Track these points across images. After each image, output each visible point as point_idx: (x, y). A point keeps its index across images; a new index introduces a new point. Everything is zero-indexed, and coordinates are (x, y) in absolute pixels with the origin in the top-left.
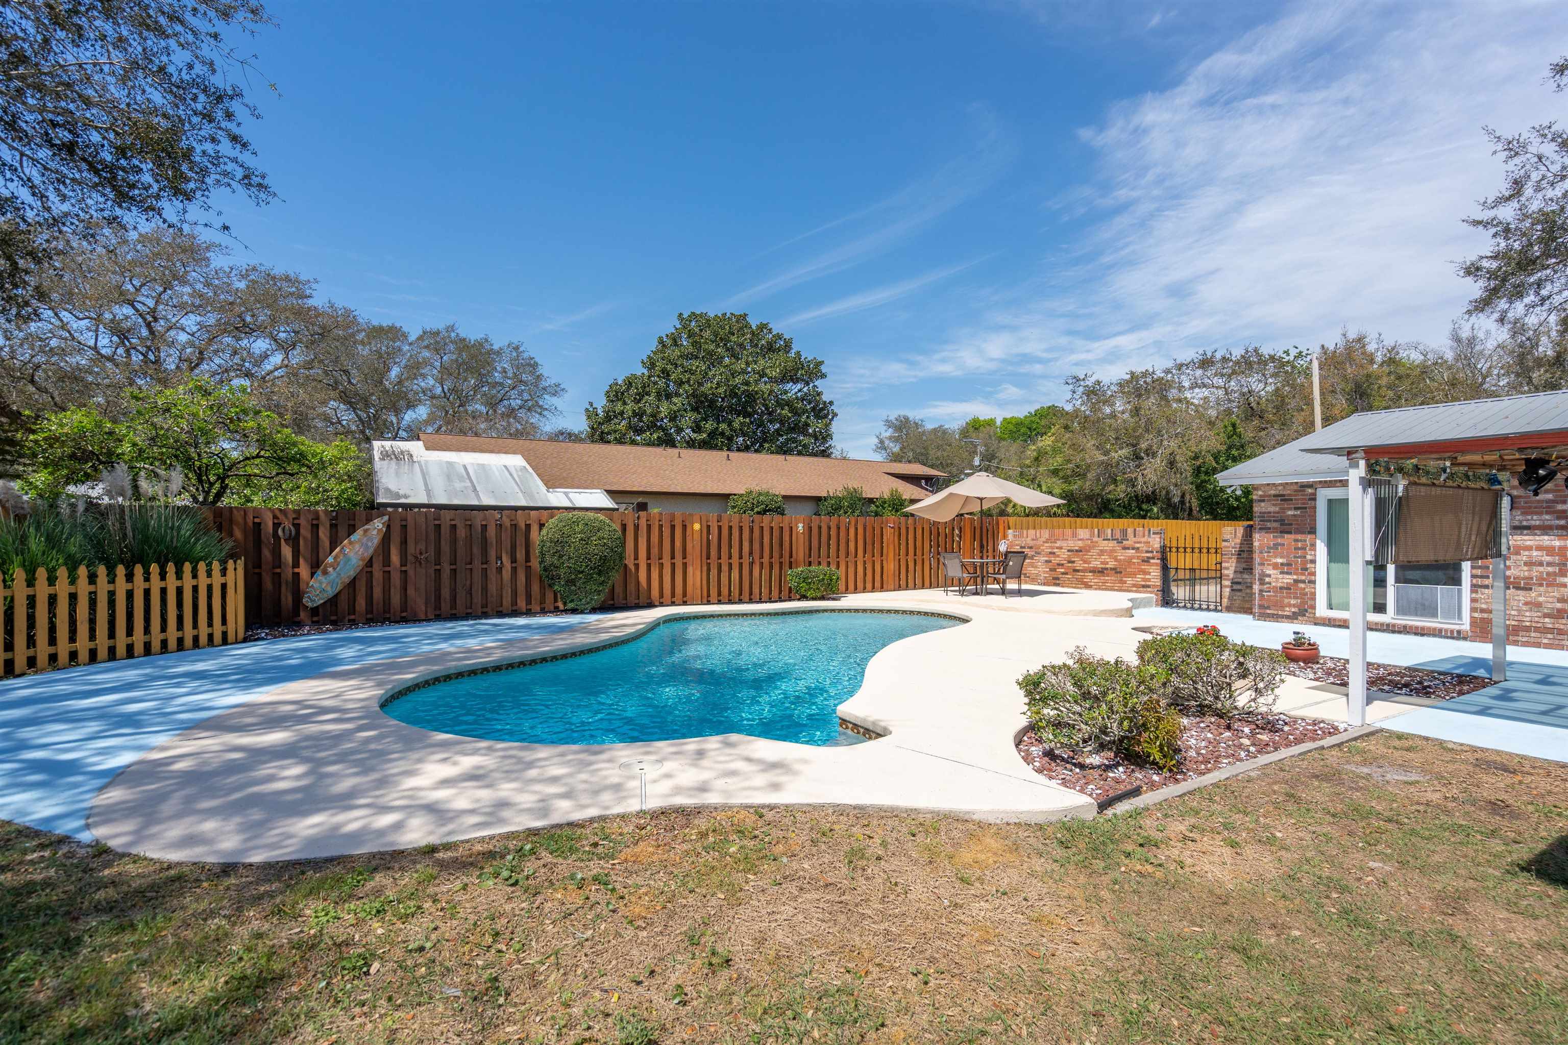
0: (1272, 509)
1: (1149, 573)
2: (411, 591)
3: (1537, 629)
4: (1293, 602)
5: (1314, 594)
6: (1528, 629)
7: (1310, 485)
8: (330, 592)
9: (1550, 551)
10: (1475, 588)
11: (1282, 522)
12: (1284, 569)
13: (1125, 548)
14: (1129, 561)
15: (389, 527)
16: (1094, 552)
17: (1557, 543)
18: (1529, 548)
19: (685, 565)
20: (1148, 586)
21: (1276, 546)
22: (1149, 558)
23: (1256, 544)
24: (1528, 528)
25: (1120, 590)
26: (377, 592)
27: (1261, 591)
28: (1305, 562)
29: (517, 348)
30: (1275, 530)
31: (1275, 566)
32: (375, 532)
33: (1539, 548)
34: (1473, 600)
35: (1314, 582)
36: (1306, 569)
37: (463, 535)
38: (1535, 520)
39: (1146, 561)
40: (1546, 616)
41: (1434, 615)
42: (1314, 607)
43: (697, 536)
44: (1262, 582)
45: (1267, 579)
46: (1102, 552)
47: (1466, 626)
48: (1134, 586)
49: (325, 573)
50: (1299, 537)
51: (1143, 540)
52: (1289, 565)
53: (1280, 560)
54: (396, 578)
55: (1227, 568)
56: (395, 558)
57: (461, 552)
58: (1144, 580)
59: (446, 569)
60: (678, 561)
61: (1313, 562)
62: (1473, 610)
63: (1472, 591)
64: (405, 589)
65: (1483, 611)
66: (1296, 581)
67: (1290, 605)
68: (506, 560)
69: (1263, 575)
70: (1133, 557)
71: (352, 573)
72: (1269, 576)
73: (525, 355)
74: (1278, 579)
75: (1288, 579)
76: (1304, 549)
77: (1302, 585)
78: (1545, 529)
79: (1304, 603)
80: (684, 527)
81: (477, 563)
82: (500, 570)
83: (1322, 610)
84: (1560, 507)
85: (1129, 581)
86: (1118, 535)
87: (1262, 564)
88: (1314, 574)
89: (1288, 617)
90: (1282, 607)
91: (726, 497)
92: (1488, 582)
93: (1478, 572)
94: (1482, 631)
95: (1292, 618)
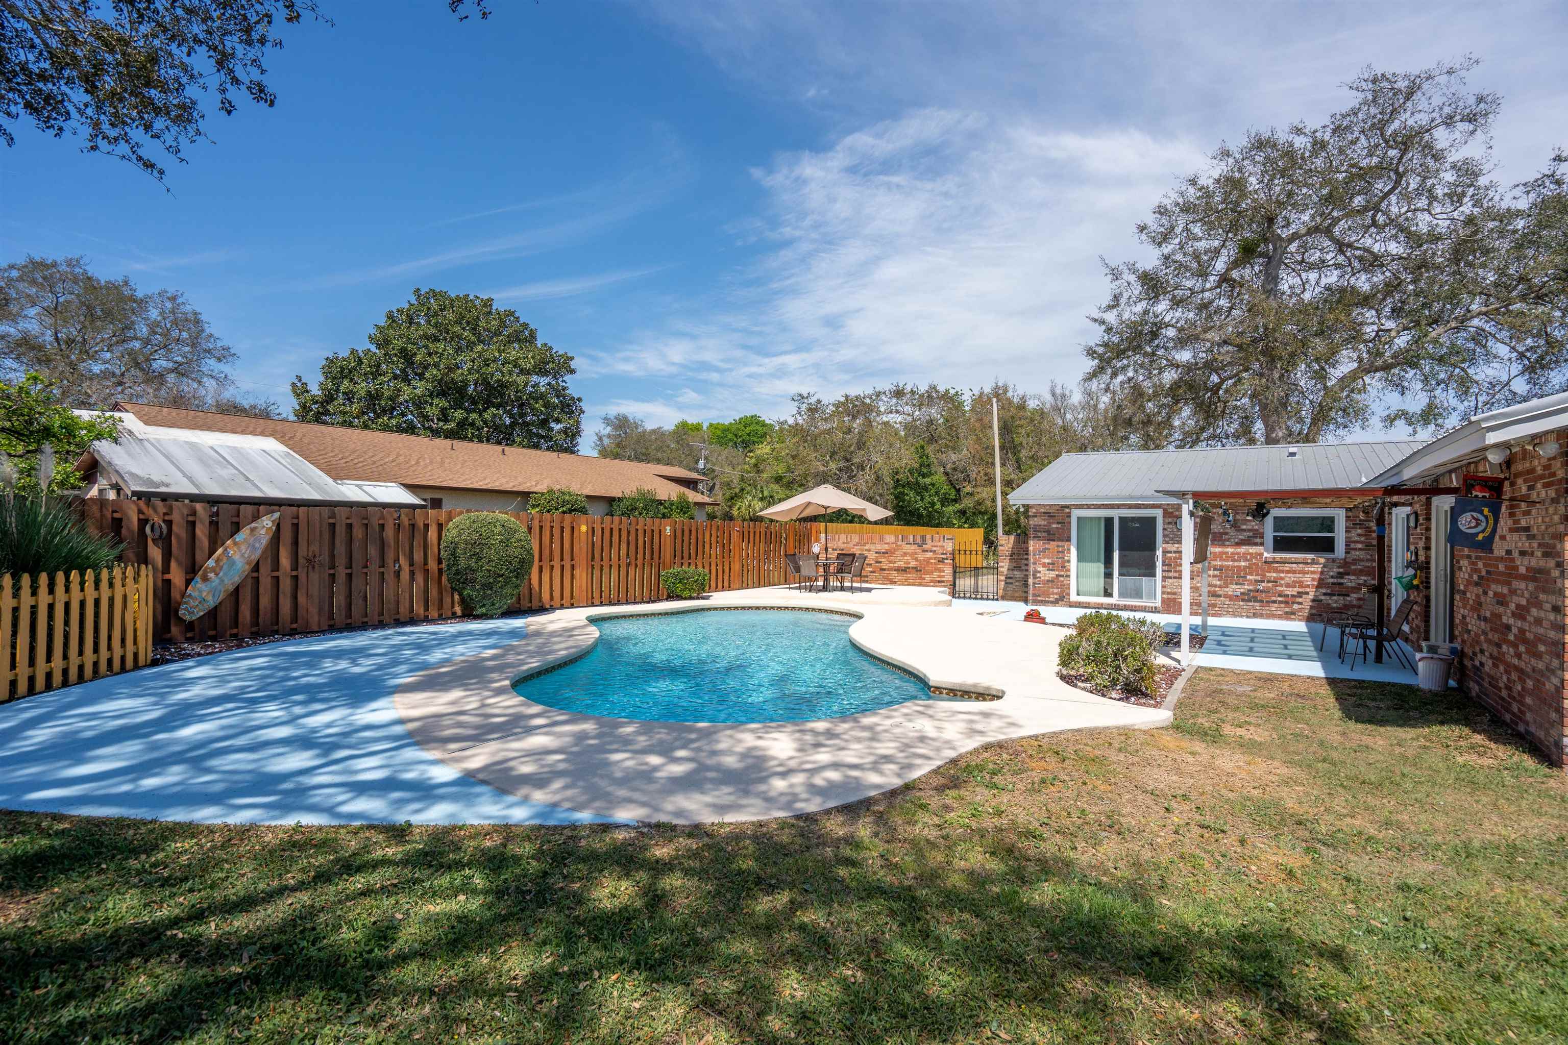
0: (1042, 523)
1: (942, 571)
2: (302, 599)
4: (1055, 591)
5: (1069, 585)
7: (1067, 507)
8: (211, 602)
10: (1164, 578)
11: (1048, 532)
12: (1051, 567)
13: (924, 551)
14: (927, 561)
15: (278, 526)
16: (898, 554)
19: (573, 567)
20: (942, 582)
21: (1045, 550)
22: (943, 559)
23: (1031, 548)
25: (920, 585)
26: (265, 601)
27: (1034, 583)
28: (1063, 562)
29: (173, 299)
30: (1043, 538)
31: (1044, 565)
32: (263, 532)
34: (1163, 587)
35: (1068, 576)
36: (1064, 567)
37: (360, 536)
39: (941, 561)
41: (1141, 598)
42: (1069, 594)
43: (583, 538)
44: (1035, 577)
45: (1038, 575)
46: (905, 554)
47: (1158, 603)
48: (931, 581)
49: (205, 579)
50: (1060, 543)
51: (939, 544)
52: (1053, 564)
53: (1047, 561)
54: (286, 585)
55: (1002, 567)
56: (285, 561)
57: (357, 555)
58: (939, 576)
59: (342, 572)
60: (567, 564)
61: (1069, 561)
62: (1163, 593)
63: (1162, 581)
64: (295, 597)
65: (1167, 593)
66: (1058, 576)
67: (1053, 594)
68: (404, 562)
69: (1036, 572)
70: (931, 558)
71: (237, 580)
72: (1040, 572)
73: (188, 308)
74: (1046, 574)
75: (1052, 574)
76: (1062, 552)
77: (1061, 579)
79: (1062, 592)
80: (573, 528)
81: (374, 567)
82: (398, 574)
83: (1074, 597)
85: (928, 578)
86: (918, 540)
87: (1034, 563)
88: (1069, 570)
89: (1052, 602)
90: (1048, 595)
91: (526, 495)
92: (1171, 574)
93: (1166, 568)
94: (1168, 606)
95: (1055, 603)
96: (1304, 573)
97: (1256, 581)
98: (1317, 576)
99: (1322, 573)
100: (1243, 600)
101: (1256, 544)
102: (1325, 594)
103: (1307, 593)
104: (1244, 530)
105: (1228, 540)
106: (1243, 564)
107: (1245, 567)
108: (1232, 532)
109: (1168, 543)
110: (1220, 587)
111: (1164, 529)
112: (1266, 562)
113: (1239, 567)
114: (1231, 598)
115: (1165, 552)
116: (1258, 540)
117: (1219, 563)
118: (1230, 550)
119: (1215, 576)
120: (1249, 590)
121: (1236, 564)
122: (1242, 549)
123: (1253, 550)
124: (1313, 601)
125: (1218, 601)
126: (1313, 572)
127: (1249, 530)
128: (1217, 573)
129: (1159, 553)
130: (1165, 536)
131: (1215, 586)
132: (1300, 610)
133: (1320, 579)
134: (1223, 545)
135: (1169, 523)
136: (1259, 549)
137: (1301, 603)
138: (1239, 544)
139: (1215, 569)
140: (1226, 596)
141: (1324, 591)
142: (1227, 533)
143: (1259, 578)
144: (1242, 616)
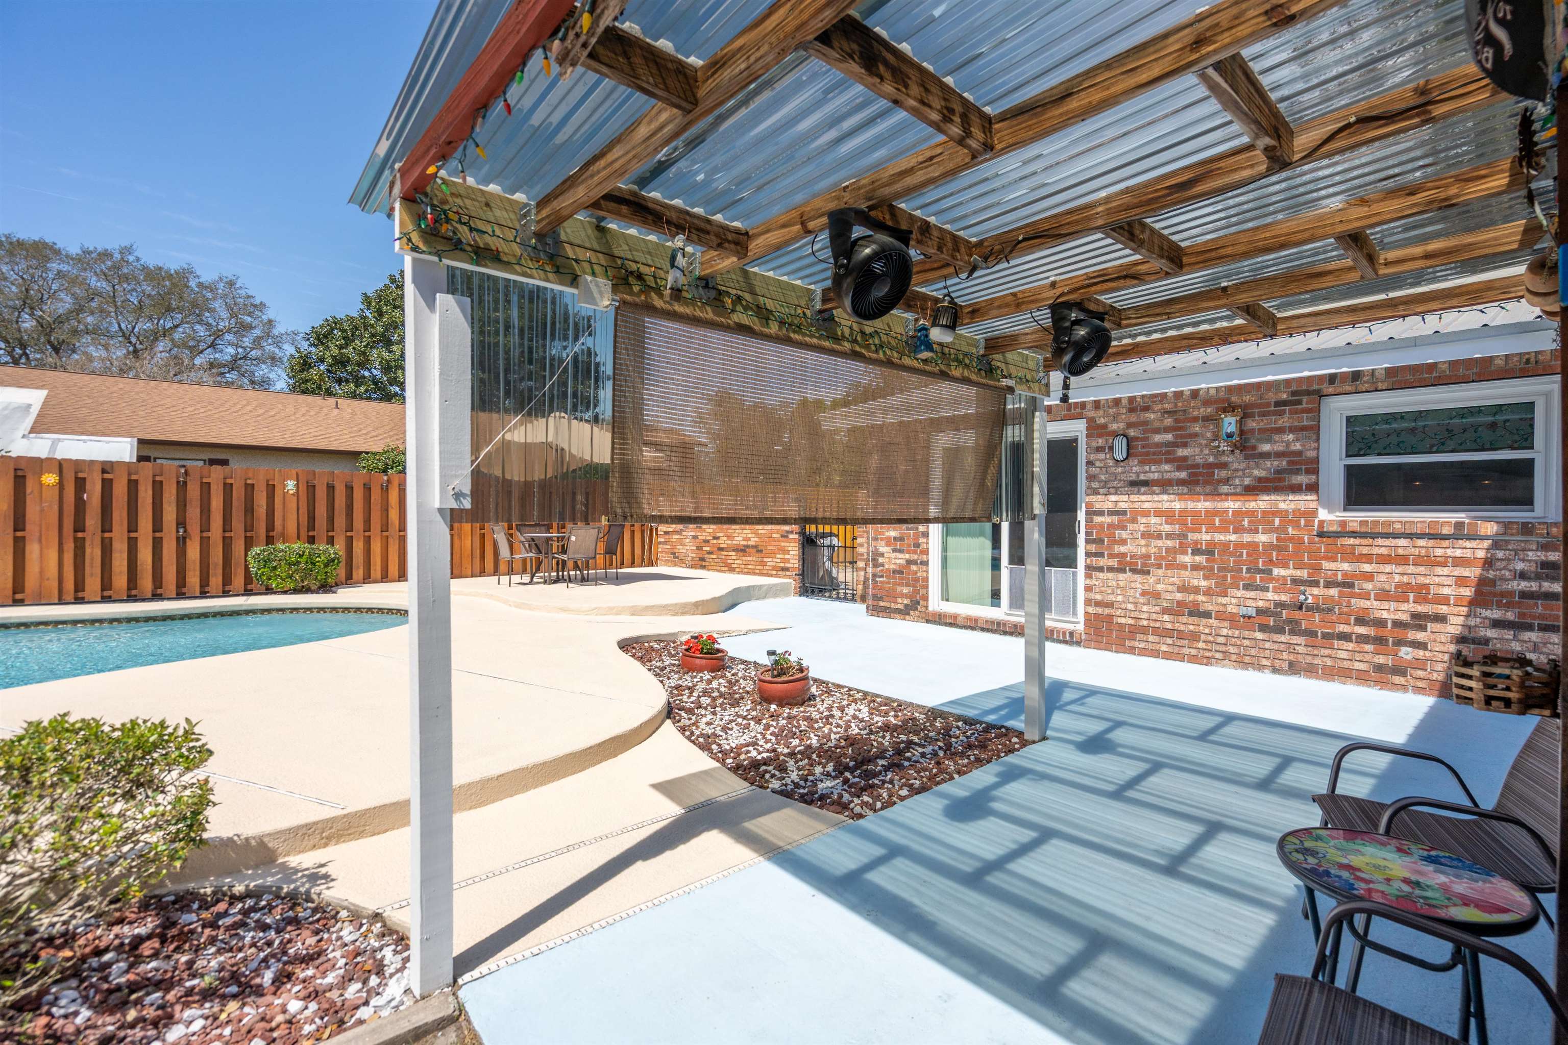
1: (788, 552)
3: (1156, 631)
4: (905, 590)
5: (926, 579)
6: (1144, 630)
9: (1168, 516)
10: (1090, 571)
12: (896, 545)
17: (1177, 505)
18: (1146, 513)
19: (20, 541)
20: (787, 569)
22: (787, 532)
24: (1145, 483)
25: (763, 573)
27: (874, 575)
29: (231, 284)
31: (889, 541)
33: (1158, 513)
34: (1088, 589)
35: (925, 563)
36: (917, 545)
38: (1153, 472)
39: (788, 535)
40: (1165, 611)
42: (926, 598)
45: (881, 560)
47: (1080, 625)
48: (774, 568)
52: (901, 539)
55: (861, 545)
58: (784, 560)
61: (926, 535)
62: (1088, 602)
63: (1088, 576)
65: (1098, 604)
66: (909, 562)
67: (903, 596)
69: (876, 554)
72: (882, 555)
74: (892, 559)
75: (900, 559)
77: (914, 568)
78: (1164, 485)
79: (916, 592)
83: (936, 604)
84: (1181, 452)
87: (876, 539)
88: (926, 552)
89: (899, 611)
90: (894, 597)
92: (1103, 562)
93: (1093, 548)
94: (1098, 632)
95: (904, 613)
96: (1434, 563)
97: (1296, 581)
98: (1472, 573)
99: (1488, 563)
100: (1263, 628)
101: (1296, 489)
102: (1497, 624)
103: (1441, 619)
104: (1266, 456)
105: (1226, 481)
106: (1262, 538)
107: (1269, 547)
108: (1236, 461)
109: (1096, 492)
110: (1208, 592)
111: (1090, 463)
112: (1321, 534)
113: (1253, 546)
114: (1233, 620)
115: (1090, 513)
116: (1303, 479)
117: (1206, 537)
118: (1232, 505)
119: (1196, 568)
120: (1280, 605)
121: (1247, 538)
122: (1262, 503)
123: (1287, 503)
124: (1461, 640)
125: (1203, 626)
126: (1460, 562)
127: (1279, 455)
128: (1201, 559)
129: (1081, 516)
130: (1091, 478)
131: (1196, 590)
132: (1420, 664)
133: (1482, 582)
134: (1215, 494)
135: (1099, 449)
136: (1306, 501)
137: (1422, 646)
138: (1252, 490)
139: (1197, 552)
140: (1222, 616)
141: (1496, 614)
142: (1224, 466)
143: (1304, 574)
144: (1261, 668)
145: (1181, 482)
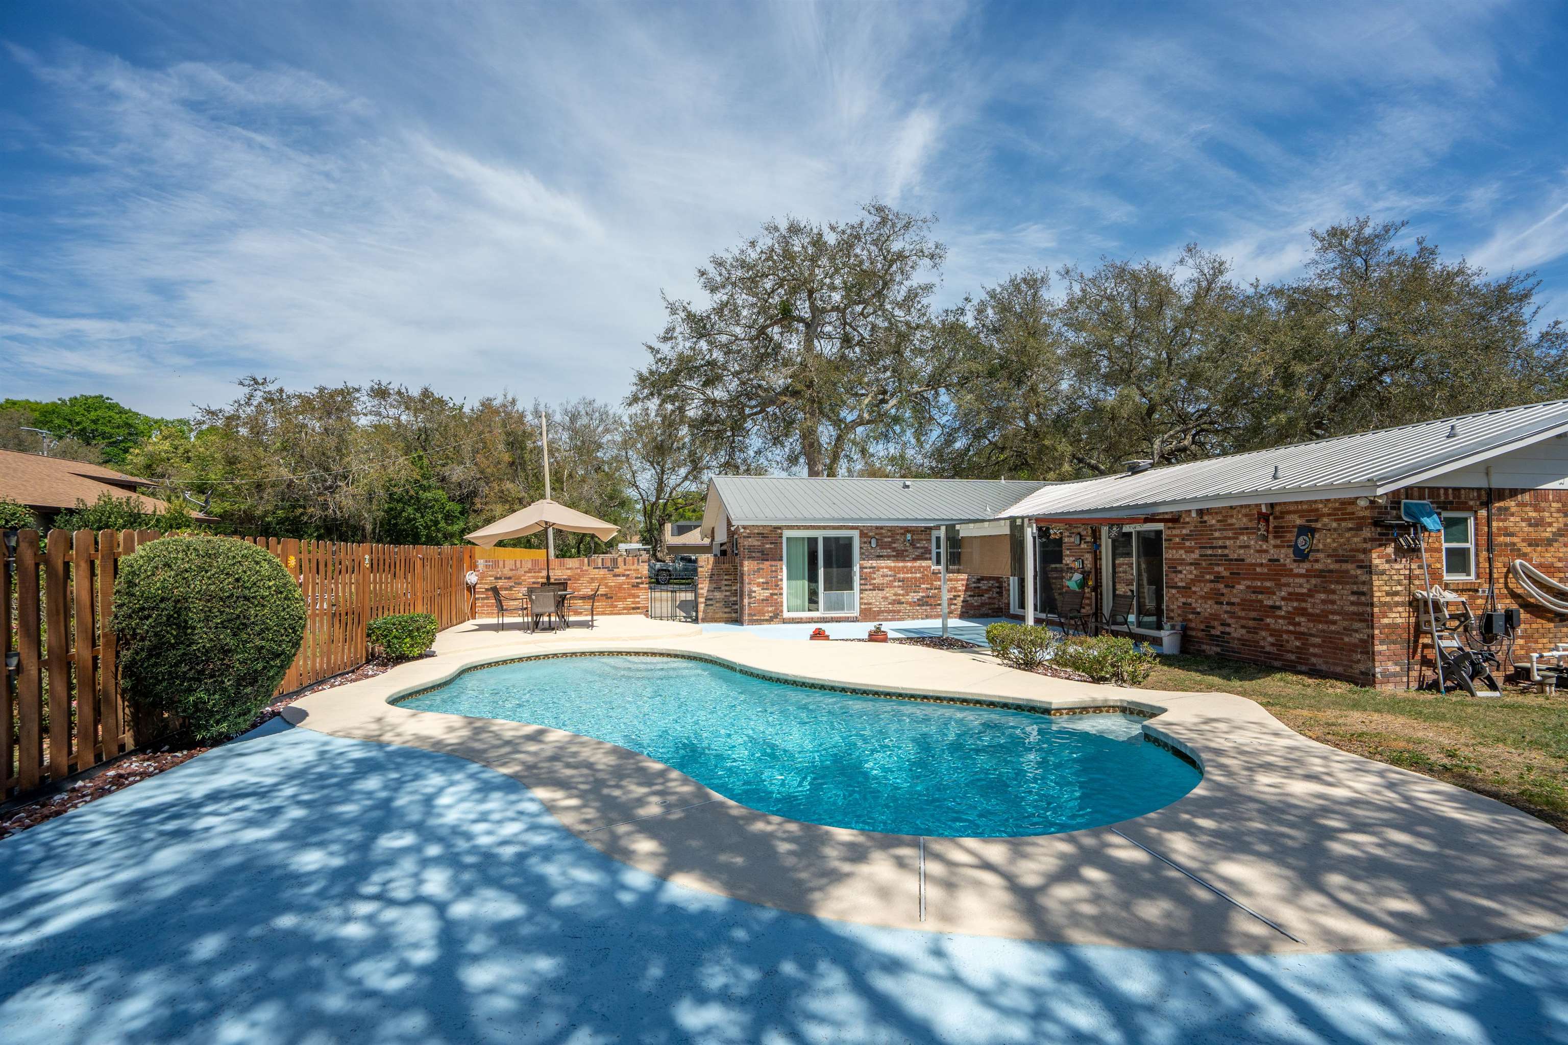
0: (756, 543)
1: (638, 597)
3: (886, 611)
4: (770, 609)
5: (782, 602)
6: (883, 612)
7: (779, 528)
9: (890, 568)
10: (862, 591)
11: (762, 552)
12: (765, 586)
13: (616, 575)
14: (620, 587)
16: (585, 579)
17: (893, 565)
18: (883, 568)
20: (638, 608)
21: (759, 570)
22: (638, 583)
23: (746, 569)
24: (882, 556)
25: (612, 614)
27: (749, 603)
28: (777, 581)
30: (757, 559)
31: (759, 585)
33: (887, 568)
34: (861, 598)
35: (781, 594)
36: (778, 586)
38: (885, 552)
39: (636, 586)
40: (889, 604)
41: (843, 609)
42: (782, 611)
44: (750, 597)
45: (753, 594)
46: (592, 580)
47: (856, 613)
48: (624, 609)
50: (773, 563)
51: (632, 567)
52: (767, 583)
53: (761, 580)
55: (702, 589)
58: (633, 603)
61: (781, 580)
62: (861, 604)
63: (861, 593)
65: (865, 604)
66: (772, 594)
67: (768, 612)
69: (751, 591)
70: (624, 583)
72: (755, 592)
74: (760, 593)
75: (767, 593)
76: (776, 571)
77: (775, 597)
78: (888, 557)
79: (776, 609)
83: (786, 614)
84: (894, 545)
85: (620, 605)
86: (609, 564)
87: (750, 583)
88: (782, 589)
89: (767, 620)
90: (763, 614)
92: (867, 587)
93: (863, 582)
94: (866, 615)
95: (770, 620)
96: (957, 580)
97: (927, 589)
98: (964, 583)
99: (968, 580)
100: (919, 605)
101: (926, 559)
102: (970, 596)
103: (959, 596)
104: (918, 548)
105: (907, 556)
106: (918, 575)
107: (920, 578)
108: (910, 549)
109: (864, 560)
110: (903, 595)
111: (861, 548)
112: (933, 573)
113: (915, 578)
114: (910, 604)
115: (862, 568)
116: (928, 556)
117: (902, 576)
118: (909, 564)
119: (899, 587)
120: (923, 597)
121: (914, 575)
122: (917, 563)
123: (924, 563)
124: (963, 601)
125: (901, 607)
126: (962, 580)
127: (922, 548)
128: (900, 584)
129: (856, 569)
130: (861, 554)
131: (899, 595)
132: (955, 610)
133: (967, 585)
134: (904, 561)
135: (865, 543)
136: (928, 563)
137: (955, 604)
138: (915, 559)
139: (899, 581)
140: (907, 603)
141: (969, 593)
142: (907, 551)
143: (929, 586)
144: (918, 618)
145: (894, 556)
